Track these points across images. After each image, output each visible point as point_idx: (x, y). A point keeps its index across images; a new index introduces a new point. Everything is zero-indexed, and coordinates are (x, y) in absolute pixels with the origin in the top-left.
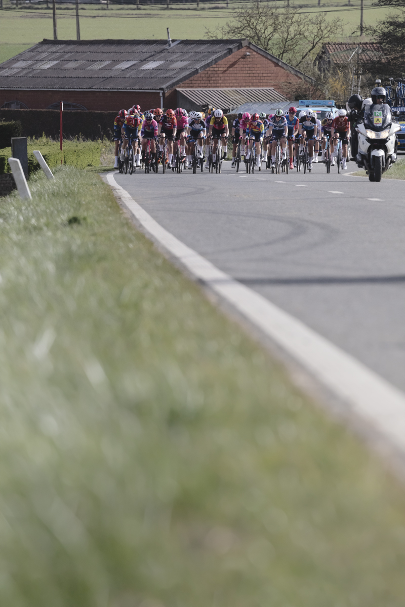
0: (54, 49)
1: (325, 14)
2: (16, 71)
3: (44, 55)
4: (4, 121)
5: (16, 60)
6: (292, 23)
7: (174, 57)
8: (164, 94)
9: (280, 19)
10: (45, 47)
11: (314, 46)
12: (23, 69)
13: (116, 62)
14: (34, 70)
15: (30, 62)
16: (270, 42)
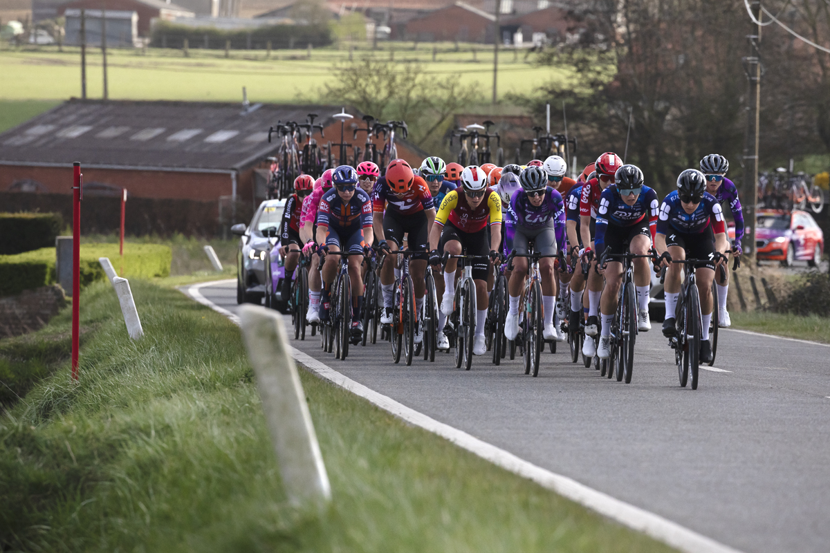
0: (84, 111)
1: (460, 76)
2: (30, 139)
3: (72, 118)
4: (39, 212)
5: (31, 124)
6: (414, 86)
7: (252, 126)
8: (237, 176)
9: (399, 79)
10: (72, 108)
11: (443, 119)
12: (42, 137)
13: (172, 130)
14: (55, 139)
15: (51, 128)
16: (384, 111)
